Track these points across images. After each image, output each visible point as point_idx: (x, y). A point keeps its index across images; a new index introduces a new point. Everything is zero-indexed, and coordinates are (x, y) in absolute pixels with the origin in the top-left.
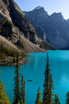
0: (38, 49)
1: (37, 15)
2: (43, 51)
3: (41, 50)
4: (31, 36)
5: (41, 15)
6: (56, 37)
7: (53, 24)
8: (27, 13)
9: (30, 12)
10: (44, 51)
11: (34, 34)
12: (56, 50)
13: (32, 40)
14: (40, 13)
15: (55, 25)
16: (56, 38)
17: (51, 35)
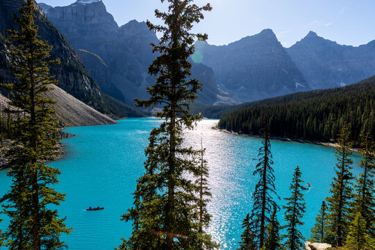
0: (94, 116)
1: (85, 20)
2: (108, 121)
3: (103, 118)
4: (71, 79)
5: (95, 21)
6: (139, 85)
7: (131, 50)
8: (51, 9)
9: (62, 10)
10: (111, 119)
11: (81, 73)
12: (141, 116)
13: (74, 89)
14: (94, 16)
15: (135, 53)
16: (140, 87)
17: (127, 77)
